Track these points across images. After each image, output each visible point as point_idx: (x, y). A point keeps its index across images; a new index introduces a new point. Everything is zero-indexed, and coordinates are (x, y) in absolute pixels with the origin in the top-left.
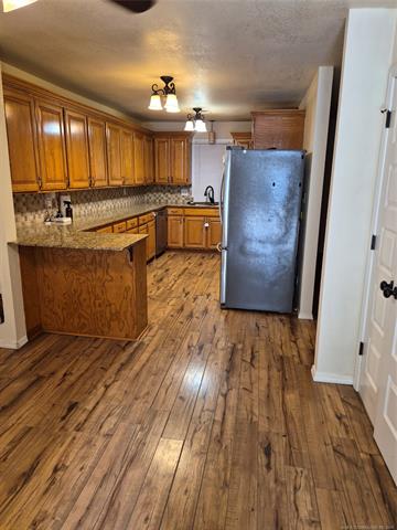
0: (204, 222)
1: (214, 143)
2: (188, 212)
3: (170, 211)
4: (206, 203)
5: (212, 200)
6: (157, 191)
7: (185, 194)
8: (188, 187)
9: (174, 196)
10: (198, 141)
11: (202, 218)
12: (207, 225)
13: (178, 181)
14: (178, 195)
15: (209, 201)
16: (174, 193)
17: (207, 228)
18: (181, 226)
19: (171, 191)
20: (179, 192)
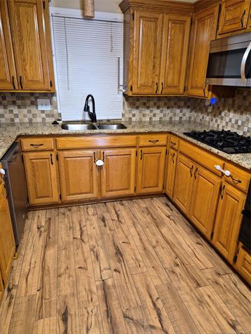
0: (94, 158)
3: (26, 144)
4: (83, 122)
5: (93, 116)
7: (44, 107)
8: (49, 95)
9: (25, 111)
11: (91, 152)
12: (100, 163)
13: (35, 86)
14: (33, 109)
15: (88, 118)
16: (25, 106)
17: (100, 168)
18: (53, 168)
19: (19, 102)
20: (34, 104)
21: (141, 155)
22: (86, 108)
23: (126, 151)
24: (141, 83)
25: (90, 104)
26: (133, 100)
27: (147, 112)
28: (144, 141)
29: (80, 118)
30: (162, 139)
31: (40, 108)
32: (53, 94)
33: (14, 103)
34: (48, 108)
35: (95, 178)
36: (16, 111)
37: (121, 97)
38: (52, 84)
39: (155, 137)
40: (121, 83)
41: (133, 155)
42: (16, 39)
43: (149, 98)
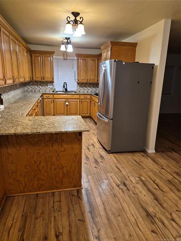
0: (65, 102)
1: (66, 59)
2: (56, 96)
3: (45, 96)
4: (63, 91)
5: (66, 90)
6: (33, 85)
8: (52, 82)
9: (44, 87)
10: (57, 57)
11: (64, 100)
12: (67, 103)
13: (47, 79)
14: (46, 87)
15: (64, 90)
16: (44, 86)
17: (67, 105)
18: (52, 104)
19: (42, 84)
20: (47, 85)
21: (81, 102)
22: (64, 87)
23: (76, 100)
24: (83, 79)
25: (65, 86)
26: (81, 84)
27: (86, 89)
28: (82, 97)
29: (62, 90)
30: (89, 97)
31: (49, 87)
32: (53, 82)
33: (40, 85)
34: (51, 87)
35: (65, 109)
36: (41, 87)
37: (76, 83)
38: (53, 79)
39: (86, 96)
40: (76, 78)
41: (79, 102)
42: (43, 66)
43: (86, 84)
